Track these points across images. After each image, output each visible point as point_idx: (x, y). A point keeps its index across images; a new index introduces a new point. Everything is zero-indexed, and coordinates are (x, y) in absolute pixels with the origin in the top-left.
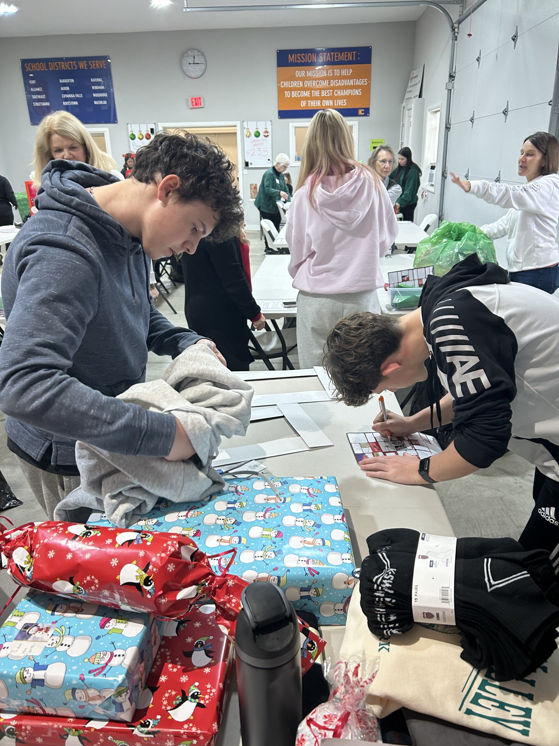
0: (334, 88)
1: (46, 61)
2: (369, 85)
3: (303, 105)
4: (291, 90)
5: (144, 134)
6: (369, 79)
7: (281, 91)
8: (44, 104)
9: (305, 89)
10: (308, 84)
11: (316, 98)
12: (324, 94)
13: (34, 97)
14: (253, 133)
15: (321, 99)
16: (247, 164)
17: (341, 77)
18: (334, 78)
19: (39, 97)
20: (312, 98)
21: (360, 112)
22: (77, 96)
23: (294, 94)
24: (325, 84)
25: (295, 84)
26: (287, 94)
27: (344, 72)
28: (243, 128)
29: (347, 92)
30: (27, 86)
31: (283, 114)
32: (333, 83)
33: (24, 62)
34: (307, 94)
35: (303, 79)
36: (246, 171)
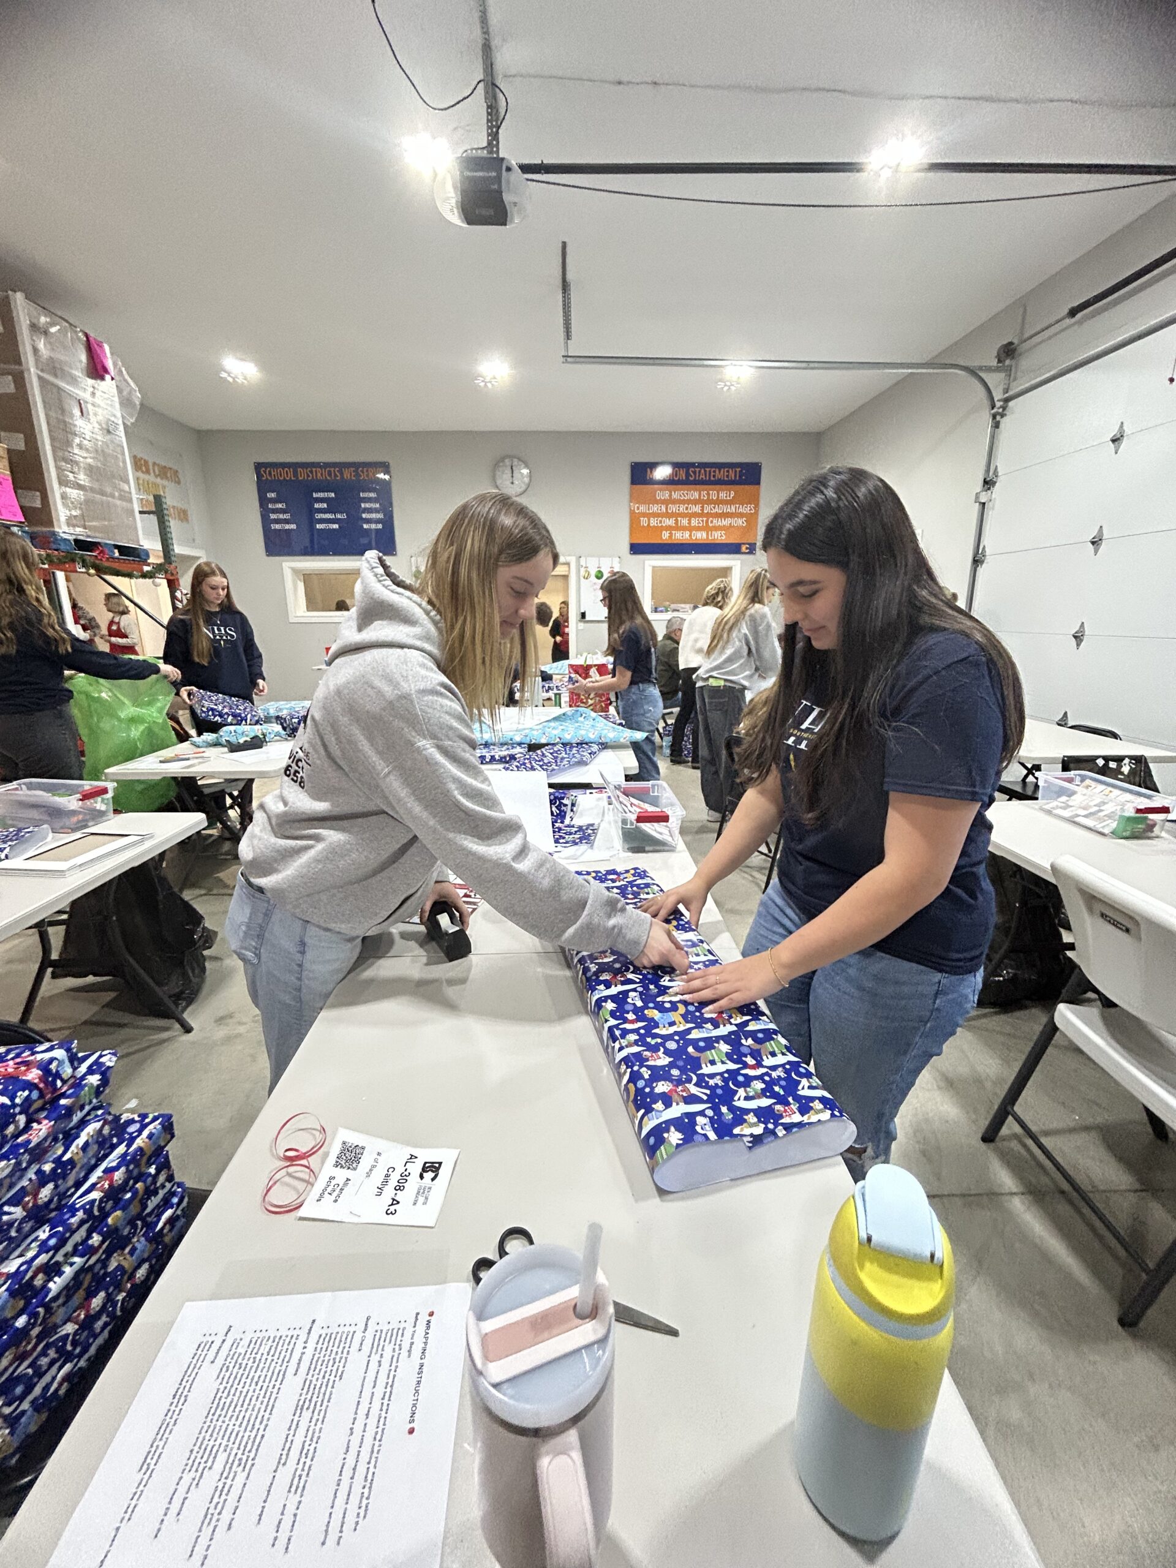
0: (708, 515)
1: (295, 466)
2: (756, 513)
3: (665, 536)
4: (648, 516)
6: (757, 506)
7: (634, 518)
8: (287, 527)
9: (668, 515)
10: (673, 508)
11: (684, 529)
12: (694, 522)
13: (273, 516)
14: (593, 572)
15: (690, 529)
16: (583, 615)
17: (719, 502)
18: (709, 502)
19: (281, 516)
20: (678, 528)
21: (744, 549)
22: (339, 516)
23: (654, 522)
24: (697, 509)
25: (655, 508)
26: (644, 521)
27: (723, 495)
28: (579, 566)
29: (726, 522)
30: (263, 501)
31: (637, 549)
32: (707, 509)
33: (259, 467)
34: (670, 522)
35: (665, 502)
36: (582, 625)
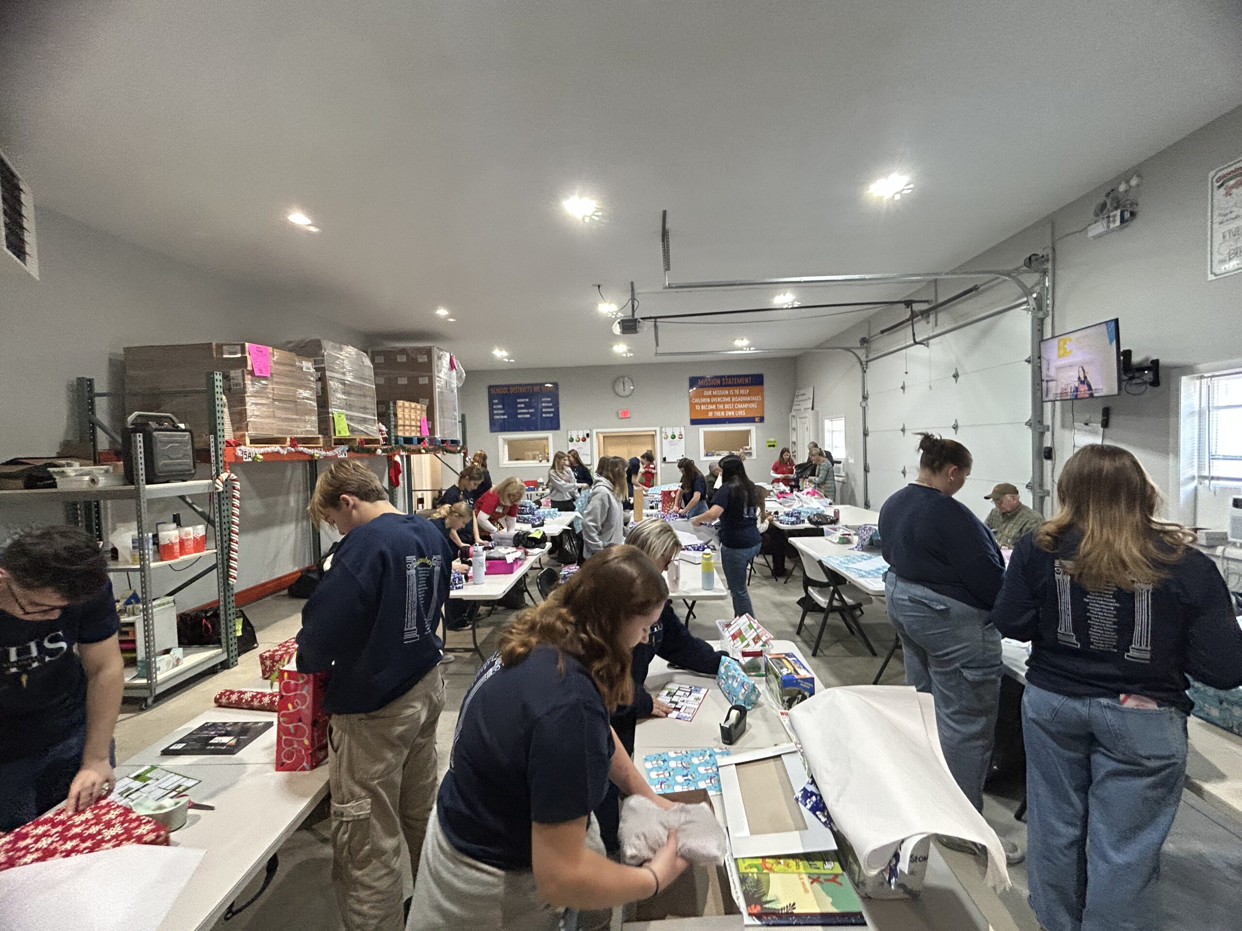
0: (735, 403)
1: (508, 386)
2: (763, 400)
3: (710, 415)
4: (701, 404)
5: (581, 437)
6: (763, 396)
7: (692, 406)
8: (502, 417)
9: (711, 403)
10: (714, 400)
11: (721, 410)
12: (727, 406)
13: (495, 412)
14: (670, 435)
15: (725, 410)
16: (665, 459)
17: (740, 395)
18: (735, 395)
19: (499, 412)
20: (717, 410)
21: (757, 420)
22: (530, 411)
23: (703, 407)
24: (728, 399)
25: (704, 400)
26: (698, 407)
27: (742, 392)
28: (661, 432)
29: (745, 406)
30: (491, 405)
31: (694, 422)
32: (734, 399)
33: (490, 387)
34: (714, 407)
35: (710, 397)
36: (663, 465)
